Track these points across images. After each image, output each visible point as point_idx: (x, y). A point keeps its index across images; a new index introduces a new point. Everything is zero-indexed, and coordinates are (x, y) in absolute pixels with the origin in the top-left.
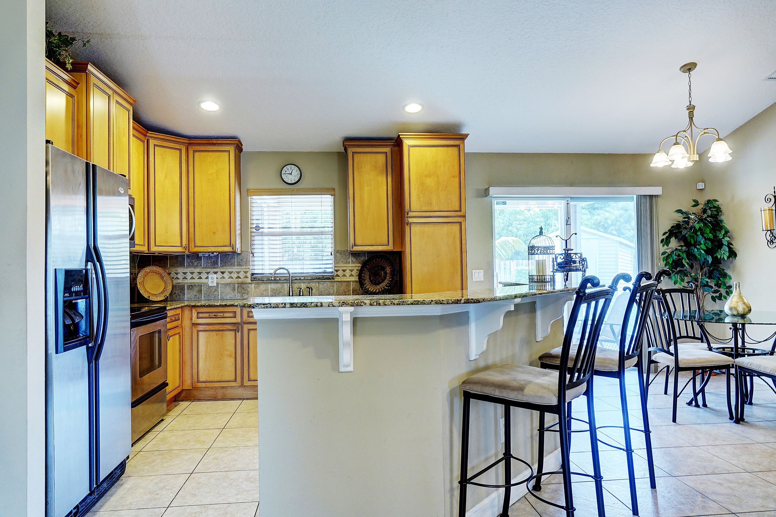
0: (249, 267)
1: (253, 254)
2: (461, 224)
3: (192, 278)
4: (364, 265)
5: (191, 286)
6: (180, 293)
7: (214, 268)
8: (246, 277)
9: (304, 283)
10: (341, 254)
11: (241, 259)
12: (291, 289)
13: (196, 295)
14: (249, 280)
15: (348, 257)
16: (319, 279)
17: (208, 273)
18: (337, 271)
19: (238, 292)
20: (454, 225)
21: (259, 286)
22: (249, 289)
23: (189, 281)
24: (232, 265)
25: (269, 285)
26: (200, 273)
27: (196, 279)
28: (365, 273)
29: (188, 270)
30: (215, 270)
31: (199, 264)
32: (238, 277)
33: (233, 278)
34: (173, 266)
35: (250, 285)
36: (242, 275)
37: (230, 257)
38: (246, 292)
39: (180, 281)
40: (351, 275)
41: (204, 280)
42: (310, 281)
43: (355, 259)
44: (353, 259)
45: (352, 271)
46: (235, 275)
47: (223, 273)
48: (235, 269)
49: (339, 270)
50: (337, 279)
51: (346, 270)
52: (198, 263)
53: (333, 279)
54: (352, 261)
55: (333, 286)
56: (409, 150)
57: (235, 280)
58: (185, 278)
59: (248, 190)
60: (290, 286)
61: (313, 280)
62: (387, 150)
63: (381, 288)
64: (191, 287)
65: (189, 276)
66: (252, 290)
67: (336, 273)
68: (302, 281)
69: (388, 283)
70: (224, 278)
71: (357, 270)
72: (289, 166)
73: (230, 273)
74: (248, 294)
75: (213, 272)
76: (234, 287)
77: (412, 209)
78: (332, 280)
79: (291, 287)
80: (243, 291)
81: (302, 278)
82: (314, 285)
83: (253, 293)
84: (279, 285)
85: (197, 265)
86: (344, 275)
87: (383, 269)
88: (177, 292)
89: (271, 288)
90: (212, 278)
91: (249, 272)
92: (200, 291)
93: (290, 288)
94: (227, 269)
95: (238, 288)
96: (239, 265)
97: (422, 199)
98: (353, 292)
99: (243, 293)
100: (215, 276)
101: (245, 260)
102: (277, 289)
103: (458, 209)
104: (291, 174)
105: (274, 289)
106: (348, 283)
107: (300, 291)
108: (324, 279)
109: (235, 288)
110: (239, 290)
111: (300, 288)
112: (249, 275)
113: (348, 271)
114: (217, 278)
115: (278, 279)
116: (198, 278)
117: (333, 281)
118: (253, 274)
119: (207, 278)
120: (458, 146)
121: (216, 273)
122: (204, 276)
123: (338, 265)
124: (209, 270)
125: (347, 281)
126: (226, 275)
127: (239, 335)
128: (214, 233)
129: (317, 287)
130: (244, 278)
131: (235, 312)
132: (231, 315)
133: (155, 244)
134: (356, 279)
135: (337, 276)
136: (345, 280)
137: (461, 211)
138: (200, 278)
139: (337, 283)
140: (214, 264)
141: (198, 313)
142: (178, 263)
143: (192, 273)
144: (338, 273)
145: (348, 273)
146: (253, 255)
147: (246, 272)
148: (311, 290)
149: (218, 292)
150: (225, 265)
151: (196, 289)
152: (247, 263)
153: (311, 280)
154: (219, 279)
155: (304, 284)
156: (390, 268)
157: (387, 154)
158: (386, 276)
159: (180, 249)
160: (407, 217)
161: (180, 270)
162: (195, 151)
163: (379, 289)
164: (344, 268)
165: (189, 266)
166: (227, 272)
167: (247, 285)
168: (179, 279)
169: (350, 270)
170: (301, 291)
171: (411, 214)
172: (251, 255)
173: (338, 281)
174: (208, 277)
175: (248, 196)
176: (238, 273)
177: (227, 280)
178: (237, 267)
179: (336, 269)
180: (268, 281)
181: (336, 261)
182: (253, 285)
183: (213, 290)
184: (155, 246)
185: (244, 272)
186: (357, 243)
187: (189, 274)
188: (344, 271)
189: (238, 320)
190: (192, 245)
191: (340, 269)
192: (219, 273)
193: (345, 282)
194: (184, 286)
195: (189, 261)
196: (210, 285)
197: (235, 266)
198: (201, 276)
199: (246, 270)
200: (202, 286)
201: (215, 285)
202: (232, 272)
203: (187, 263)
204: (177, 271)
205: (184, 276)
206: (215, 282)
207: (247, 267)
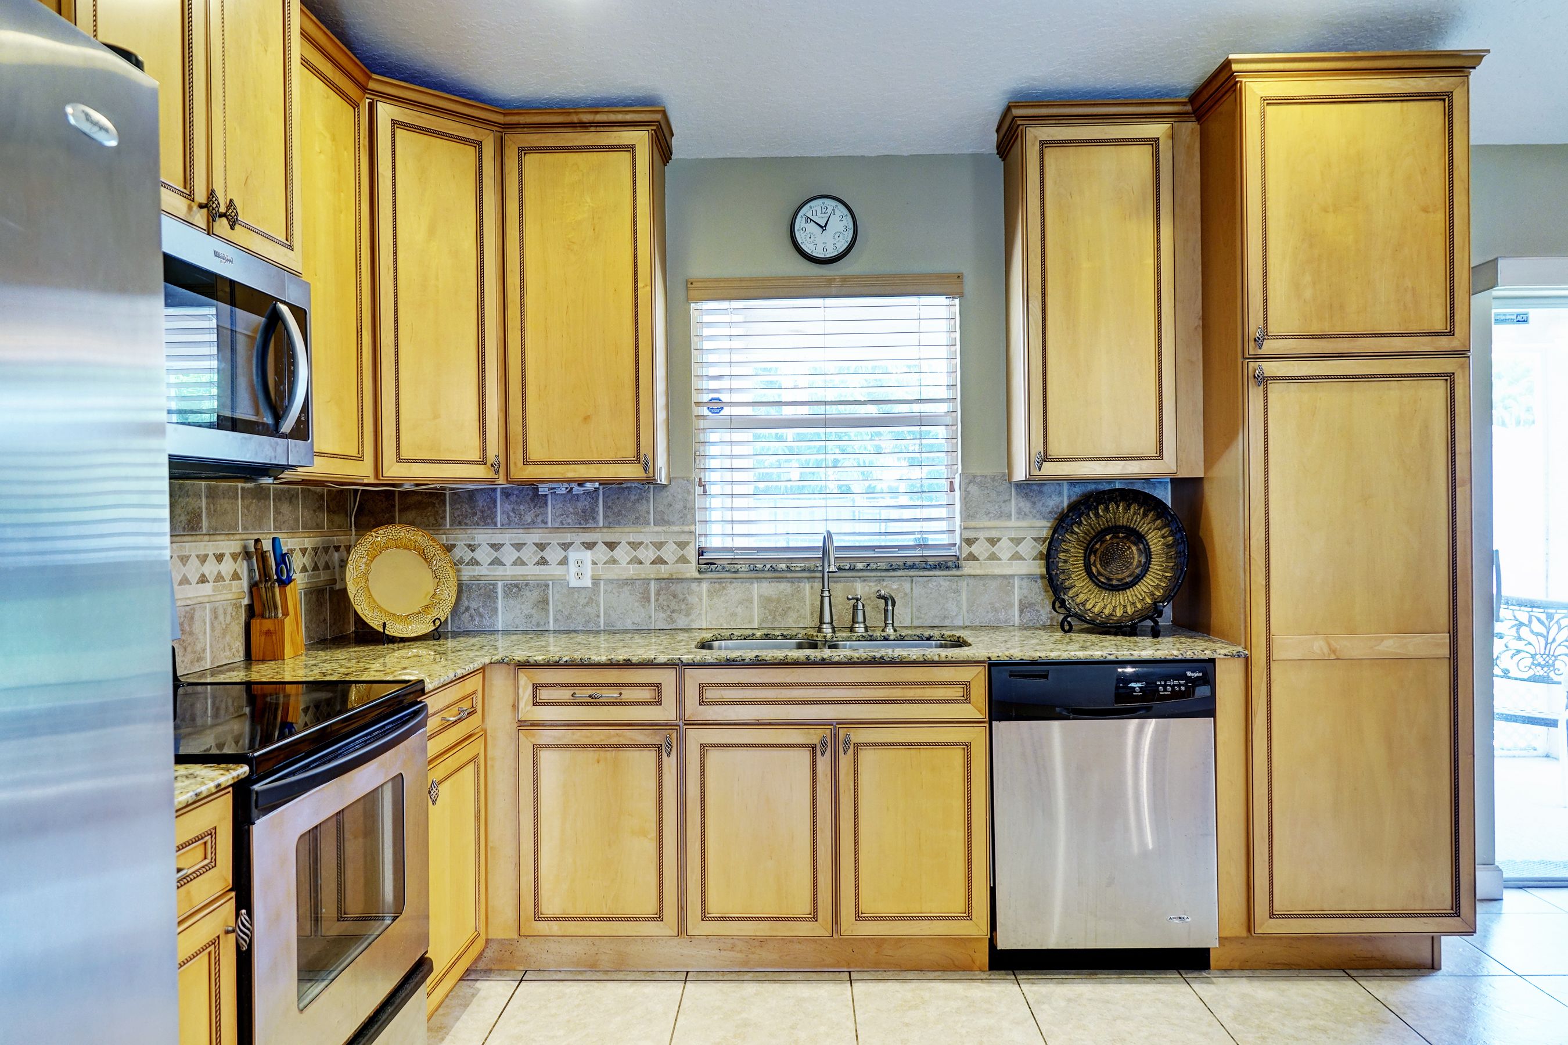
0: (692, 528)
1: (704, 486)
2: (1452, 383)
3: (519, 562)
4: (1063, 522)
5: (516, 586)
6: (481, 610)
7: (585, 530)
8: (683, 560)
9: (864, 579)
10: (982, 486)
11: (666, 503)
12: (826, 600)
13: (530, 616)
14: (691, 570)
15: (1007, 498)
16: (912, 567)
17: (566, 546)
18: (969, 542)
19: (660, 607)
20: (1426, 383)
21: (724, 588)
22: (693, 599)
23: (509, 571)
24: (640, 521)
25: (756, 585)
26: (541, 547)
27: (531, 566)
28: (1066, 551)
29: (506, 537)
30: (589, 537)
31: (539, 519)
32: (659, 561)
33: (641, 563)
34: (460, 523)
35: (694, 586)
36: (669, 553)
37: (633, 498)
38: (683, 607)
39: (483, 571)
40: (1017, 557)
41: (553, 570)
42: (884, 574)
43: (1028, 505)
44: (1022, 504)
45: (1017, 541)
46: (648, 554)
47: (611, 546)
48: (648, 534)
49: (977, 539)
50: (969, 568)
51: (999, 540)
52: (536, 516)
53: (958, 567)
54: (1019, 511)
55: (957, 591)
56: (1263, 115)
57: (650, 571)
58: (497, 561)
59: (689, 283)
60: (823, 591)
61: (894, 570)
62: (1158, 130)
63: (1133, 604)
64: (515, 588)
65: (509, 555)
66: (701, 600)
67: (966, 550)
68: (860, 574)
69: (1157, 587)
70: (614, 561)
71: (1035, 539)
72: (819, 202)
73: (635, 546)
74: (688, 615)
75: (583, 544)
76: (647, 590)
77: (1272, 330)
78: (954, 572)
79: (826, 594)
80: (674, 605)
81: (860, 566)
82: (895, 587)
83: (703, 612)
84: (785, 587)
85: (533, 522)
86: (993, 557)
87: (1138, 538)
88: (474, 605)
89: (760, 596)
90: (580, 563)
91: (692, 545)
92: (543, 600)
93: (822, 597)
94: (624, 535)
95: (658, 594)
96: (662, 521)
97: (1308, 293)
98: (1021, 611)
99: (673, 611)
100: (587, 556)
101: (679, 506)
102: (779, 600)
103: (1439, 326)
104: (823, 228)
105: (769, 600)
106: (1005, 582)
107: (855, 608)
108: (929, 570)
109: (649, 593)
110: (661, 600)
111: (857, 600)
112: (692, 554)
113: (1004, 543)
114: (594, 563)
115: (783, 566)
116: (538, 563)
117: (958, 573)
118: (701, 552)
119: (564, 562)
120: (1444, 97)
121: (590, 546)
122: (553, 555)
123: (972, 524)
124: (568, 538)
125: (1004, 577)
126: (622, 553)
127: (670, 763)
128: (587, 419)
129: (906, 594)
130: (677, 562)
131: (658, 686)
132: (646, 694)
133: (398, 454)
134: (1038, 568)
135: (972, 557)
136: (997, 571)
137: (1451, 333)
138: (543, 562)
139: (972, 581)
140: (586, 519)
141: (536, 687)
142: (475, 514)
143: (519, 547)
144: (975, 549)
145: (1005, 549)
146: (705, 492)
147: (682, 545)
148: (890, 603)
149: (598, 606)
150: (619, 523)
151: (532, 596)
152: (687, 513)
153: (887, 570)
154: (600, 566)
155: (864, 584)
156: (1163, 537)
157: (1158, 146)
158: (1149, 561)
159: (479, 472)
160: (1256, 358)
161: (483, 537)
162: (523, 151)
163: (1125, 607)
164: (994, 534)
165: (508, 525)
166: (623, 542)
167: (685, 585)
168: (477, 563)
169: (1012, 540)
170: (860, 607)
171: (1270, 347)
172: (699, 490)
173: (974, 576)
174: (566, 558)
175: (688, 300)
176: (659, 546)
177: (625, 570)
178: (656, 528)
179: (971, 535)
180: (753, 575)
181: (969, 512)
182: (705, 586)
183: (582, 601)
184: (399, 459)
185: (675, 543)
186: (1053, 452)
187: (508, 548)
188: (993, 542)
189: (666, 713)
190: (516, 456)
191: (982, 535)
192: (601, 548)
193: (994, 577)
194: (495, 585)
195: (508, 507)
196: (574, 583)
197: (649, 524)
198: (544, 554)
199: (683, 538)
200: (547, 586)
201: (589, 583)
202: (641, 543)
203: (503, 513)
204: (473, 539)
205: (496, 554)
206: (589, 574)
207: (686, 529)
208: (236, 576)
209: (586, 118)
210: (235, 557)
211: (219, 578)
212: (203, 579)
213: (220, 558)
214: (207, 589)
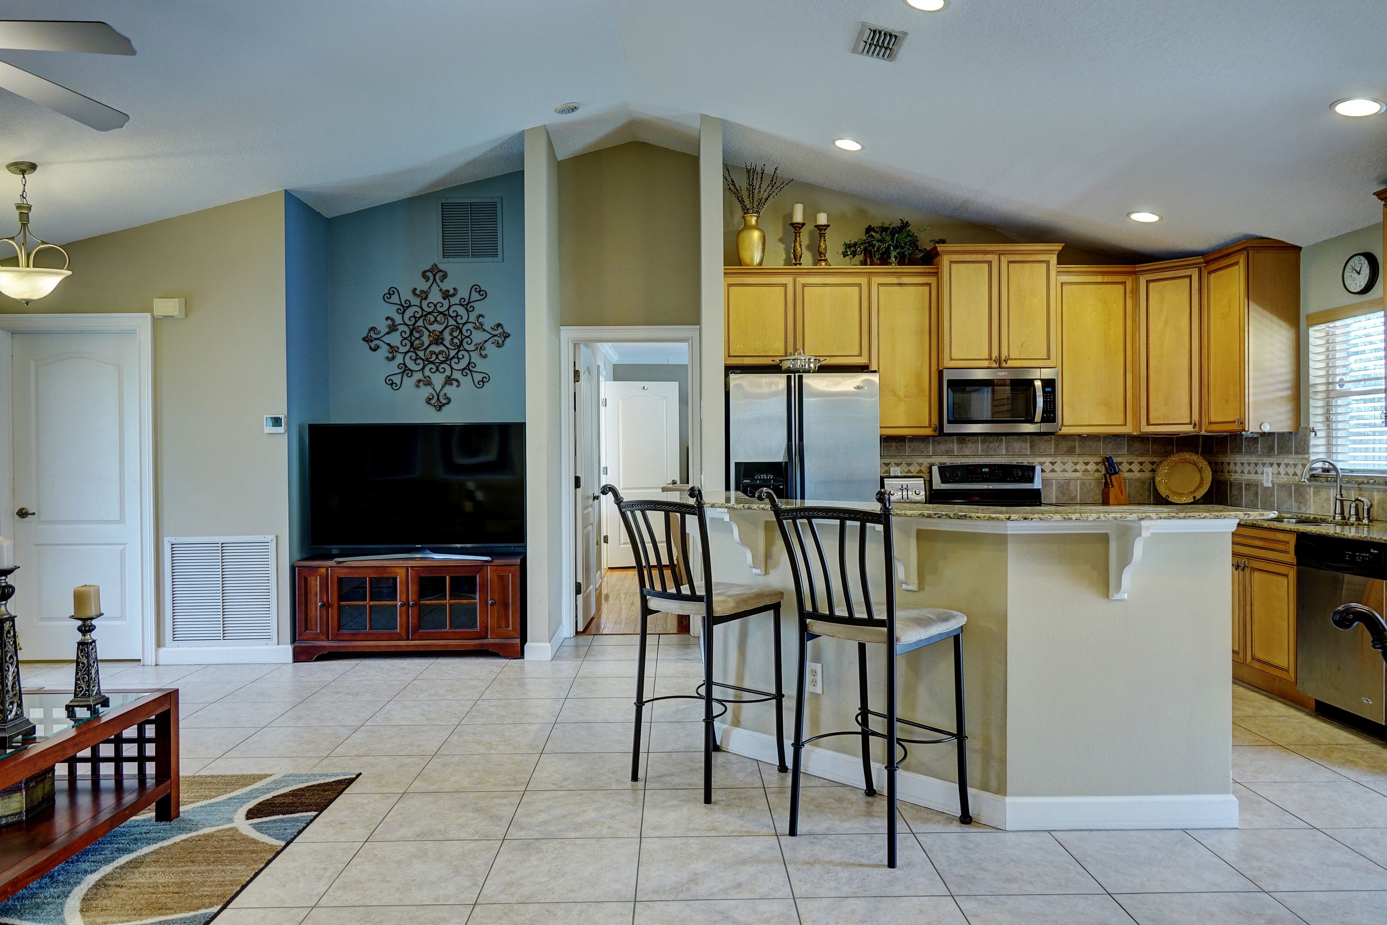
0: (1308, 456)
1: (1315, 432)
3: (1249, 473)
7: (1269, 456)
8: (1304, 474)
9: (1377, 490)
11: (1298, 442)
13: (1252, 500)
14: (1307, 480)
17: (1264, 464)
19: (1295, 500)
21: (1319, 492)
22: (1307, 497)
23: (1246, 477)
24: (1290, 452)
25: (1331, 490)
26: (1256, 464)
27: (1253, 475)
29: (1245, 459)
30: (1271, 460)
31: (1256, 450)
32: (1295, 474)
33: (1288, 475)
34: (1232, 452)
35: (1308, 488)
36: (1299, 470)
37: (1287, 439)
39: (1238, 476)
41: (1260, 477)
46: (1291, 470)
47: (1279, 465)
48: (1291, 459)
52: (1255, 448)
57: (1292, 479)
58: (1242, 472)
59: (1308, 318)
64: (1249, 485)
65: (1246, 468)
66: (1310, 497)
70: (1279, 473)
72: (1356, 258)
73: (1287, 465)
74: (1305, 506)
75: (1269, 464)
76: (1291, 490)
81: (1371, 481)
85: (1254, 452)
88: (1236, 494)
90: (1268, 474)
91: (1307, 466)
92: (1257, 493)
94: (1283, 460)
95: (1295, 493)
96: (1297, 453)
100: (1271, 470)
101: (1302, 444)
104: (1359, 273)
109: (1292, 492)
110: (1295, 496)
112: (1307, 471)
114: (1273, 474)
118: (1312, 469)
119: (1263, 473)
121: (1271, 465)
122: (1260, 469)
124: (1265, 460)
126: (1282, 469)
130: (1302, 475)
133: (1147, 422)
138: (1256, 473)
140: (1270, 451)
142: (1237, 447)
143: (1249, 464)
146: (1316, 435)
147: (1304, 466)
149: (1274, 497)
150: (1282, 454)
151: (1253, 489)
154: (1275, 475)
155: (1378, 493)
159: (1189, 429)
161: (1239, 459)
162: (1209, 273)
165: (1246, 454)
166: (1283, 463)
167: (1305, 488)
172: (1312, 434)
174: (1264, 471)
175: (1308, 327)
176: (1295, 465)
177: (1284, 479)
178: (1295, 456)
180: (1328, 484)
182: (1312, 489)
183: (1269, 494)
184: (1148, 424)
185: (1301, 465)
187: (1246, 465)
190: (1205, 422)
192: (1275, 466)
194: (1242, 483)
195: (1246, 443)
196: (1266, 485)
197: (1292, 453)
198: (1257, 468)
199: (1304, 462)
200: (1258, 485)
201: (1270, 485)
202: (1289, 464)
203: (1245, 447)
204: (1235, 460)
205: (1242, 468)
206: (1271, 479)
207: (1304, 456)
208: (1097, 471)
209: (1226, 252)
210: (1097, 464)
211: (1086, 471)
212: (1076, 471)
213: (1087, 464)
214: (1078, 475)
